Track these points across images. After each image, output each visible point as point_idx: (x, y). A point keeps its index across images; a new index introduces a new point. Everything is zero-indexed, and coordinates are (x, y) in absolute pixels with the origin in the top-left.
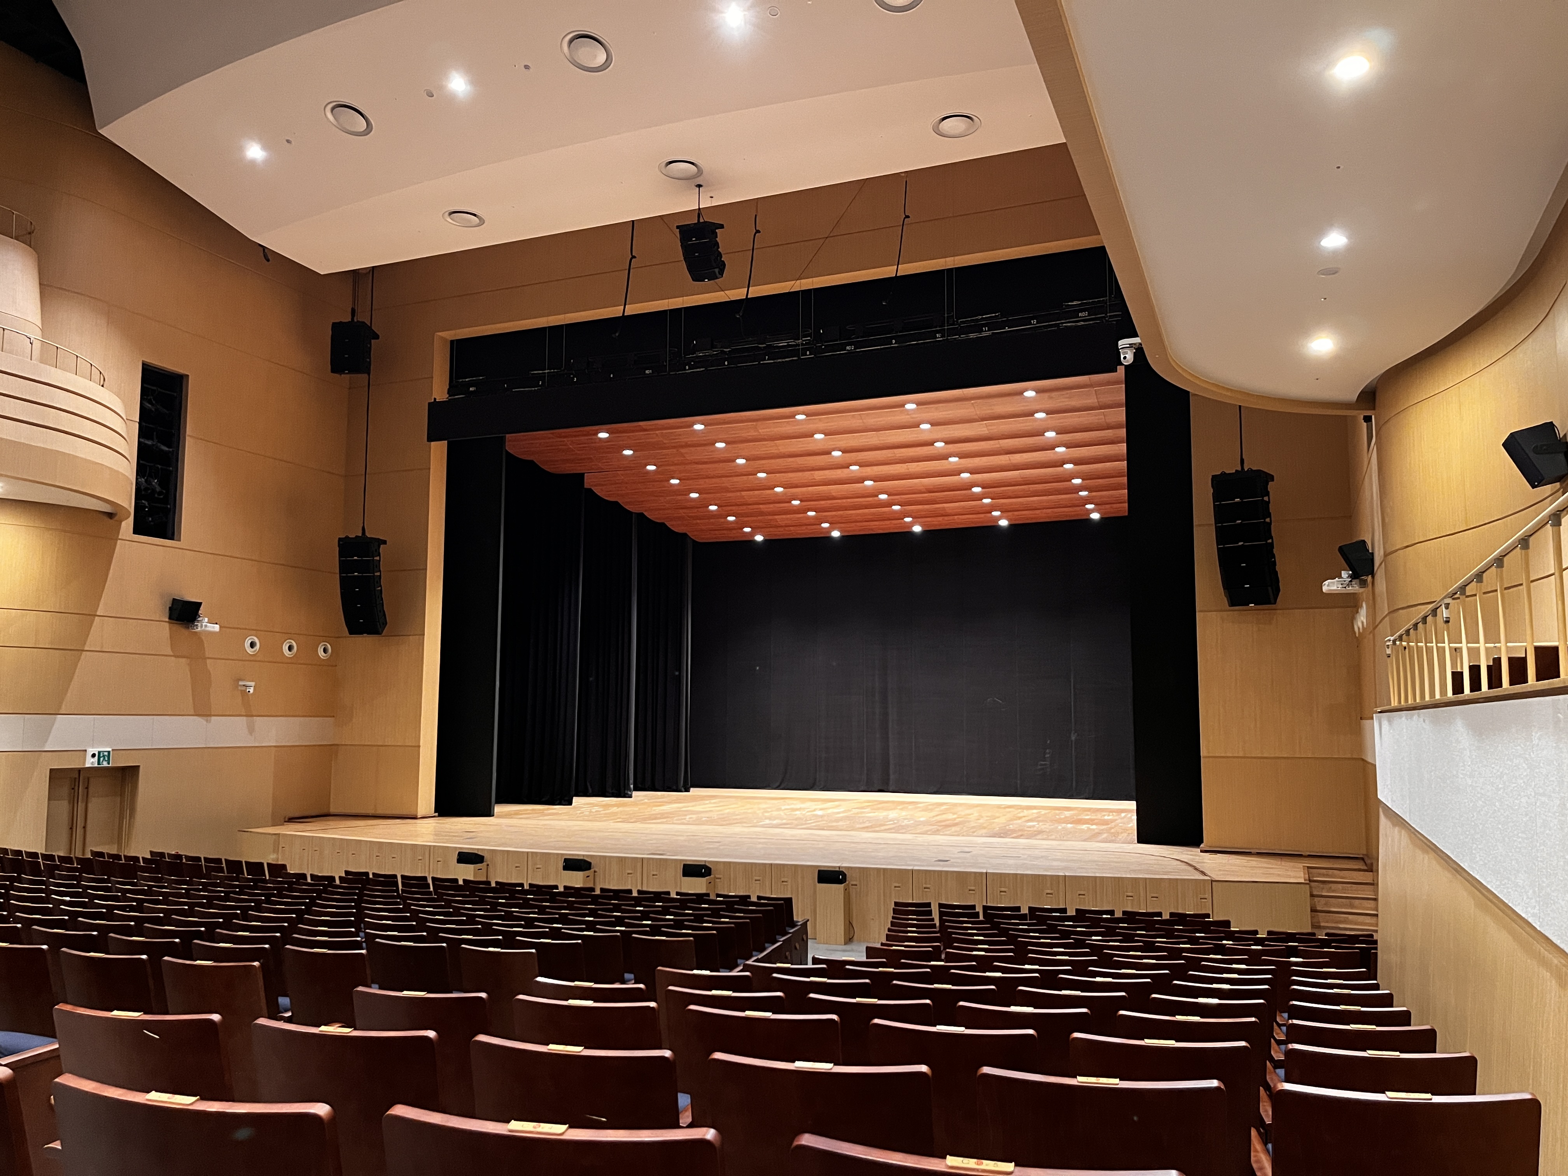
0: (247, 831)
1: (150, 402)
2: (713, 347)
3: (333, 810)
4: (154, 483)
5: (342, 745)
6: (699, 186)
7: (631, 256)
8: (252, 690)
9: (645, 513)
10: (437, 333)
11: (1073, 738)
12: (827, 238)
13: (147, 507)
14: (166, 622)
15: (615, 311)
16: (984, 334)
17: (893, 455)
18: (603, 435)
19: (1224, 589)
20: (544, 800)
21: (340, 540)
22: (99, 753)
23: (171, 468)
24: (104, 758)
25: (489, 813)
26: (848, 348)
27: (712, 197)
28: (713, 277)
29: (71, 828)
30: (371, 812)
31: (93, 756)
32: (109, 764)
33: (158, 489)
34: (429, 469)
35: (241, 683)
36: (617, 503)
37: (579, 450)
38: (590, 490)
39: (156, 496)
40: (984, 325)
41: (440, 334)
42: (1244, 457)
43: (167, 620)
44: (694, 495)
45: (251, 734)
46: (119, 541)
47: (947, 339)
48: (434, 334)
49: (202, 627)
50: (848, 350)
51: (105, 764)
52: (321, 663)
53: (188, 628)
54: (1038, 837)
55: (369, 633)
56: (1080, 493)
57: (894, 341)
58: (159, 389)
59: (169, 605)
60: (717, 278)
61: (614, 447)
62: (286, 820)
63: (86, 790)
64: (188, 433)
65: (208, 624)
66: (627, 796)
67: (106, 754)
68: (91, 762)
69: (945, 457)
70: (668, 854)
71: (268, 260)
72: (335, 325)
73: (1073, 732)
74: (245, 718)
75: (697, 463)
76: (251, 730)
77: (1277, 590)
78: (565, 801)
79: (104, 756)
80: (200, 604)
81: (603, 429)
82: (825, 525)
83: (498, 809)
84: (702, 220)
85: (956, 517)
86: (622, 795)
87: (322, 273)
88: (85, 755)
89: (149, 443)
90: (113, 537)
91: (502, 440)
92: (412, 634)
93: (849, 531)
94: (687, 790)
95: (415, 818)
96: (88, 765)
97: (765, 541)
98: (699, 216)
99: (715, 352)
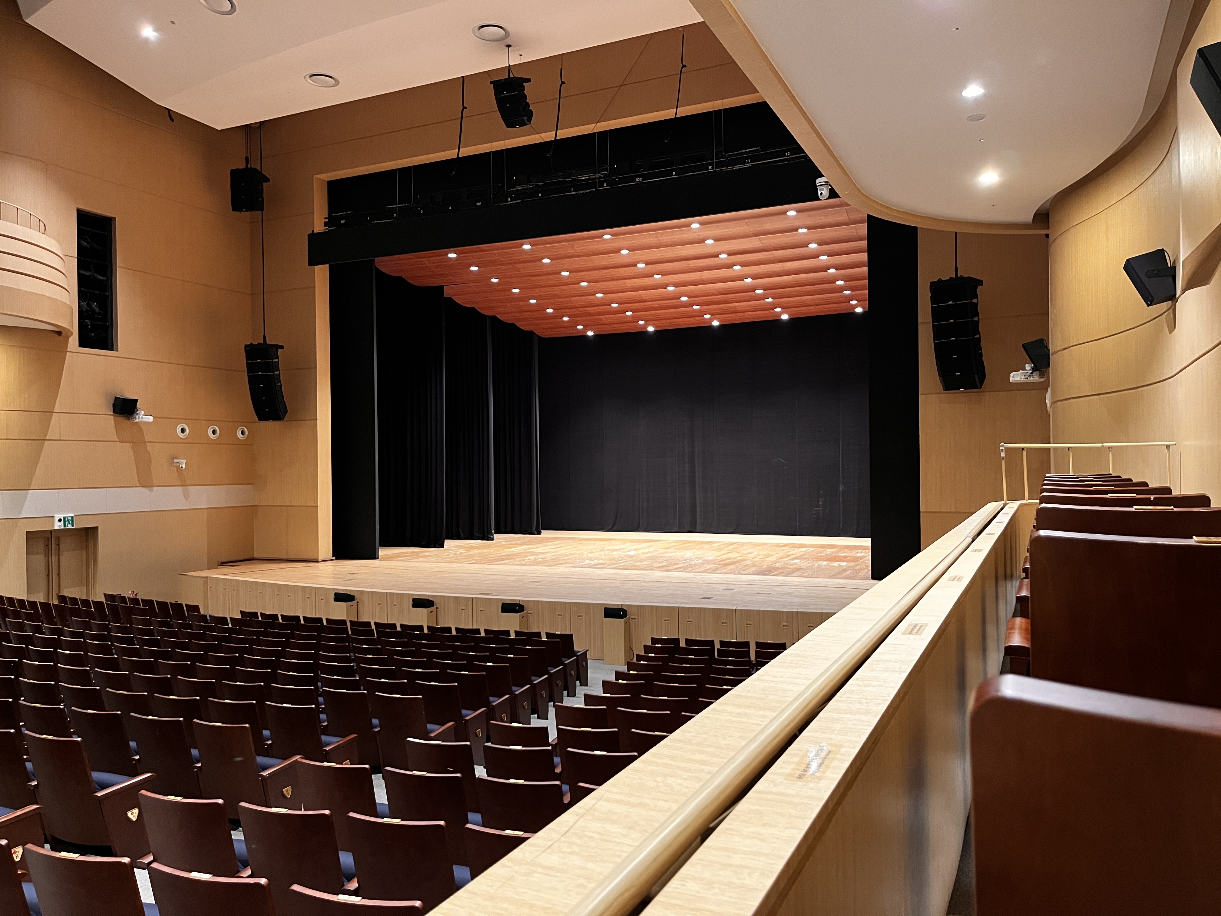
0: (184, 575)
1: (86, 241)
2: (529, 182)
3: (256, 556)
4: (93, 306)
5: (261, 506)
6: (509, 46)
7: (462, 107)
8: (184, 466)
9: (498, 316)
10: (316, 176)
11: (841, 489)
12: (621, 86)
13: (89, 325)
14: (110, 415)
15: (451, 154)
16: (747, 166)
17: (688, 265)
18: (452, 255)
19: (939, 376)
20: (422, 544)
21: (246, 346)
22: (64, 518)
23: (107, 293)
24: (69, 522)
25: (374, 556)
26: (637, 180)
27: (521, 55)
28: (523, 124)
29: (48, 576)
30: (284, 557)
31: (60, 520)
32: (73, 526)
33: (97, 310)
34: (315, 287)
35: (175, 461)
36: (473, 308)
37: (436, 268)
38: (450, 300)
39: (96, 316)
40: (747, 158)
41: (318, 176)
42: (958, 266)
43: (112, 414)
44: (533, 301)
45: (186, 499)
46: (68, 353)
47: (715, 171)
48: (313, 177)
49: (139, 417)
50: (637, 182)
51: (70, 526)
52: (240, 443)
53: (129, 420)
54: (793, 575)
55: (274, 419)
56: (845, 292)
57: (674, 173)
58: (93, 230)
59: (112, 402)
60: (526, 125)
61: (461, 265)
62: (219, 564)
63: (58, 546)
64: (118, 265)
65: (144, 417)
66: (490, 539)
67: (70, 518)
68: (58, 526)
69: (731, 266)
70: (494, 594)
71: (173, 120)
72: (232, 171)
73: (841, 484)
74: (180, 488)
75: (530, 276)
76: (186, 496)
77: (983, 377)
78: (438, 544)
79: (68, 520)
80: (136, 401)
81: (451, 251)
82: (642, 322)
83: (382, 552)
84: (511, 76)
85: (746, 313)
86: (486, 538)
87: (219, 129)
88: (53, 521)
89: (87, 274)
90: (63, 350)
91: (373, 262)
92: (308, 419)
93: (660, 327)
94: (539, 533)
95: (317, 561)
96: (56, 527)
97: (595, 336)
98: (509, 72)
99: (531, 185)
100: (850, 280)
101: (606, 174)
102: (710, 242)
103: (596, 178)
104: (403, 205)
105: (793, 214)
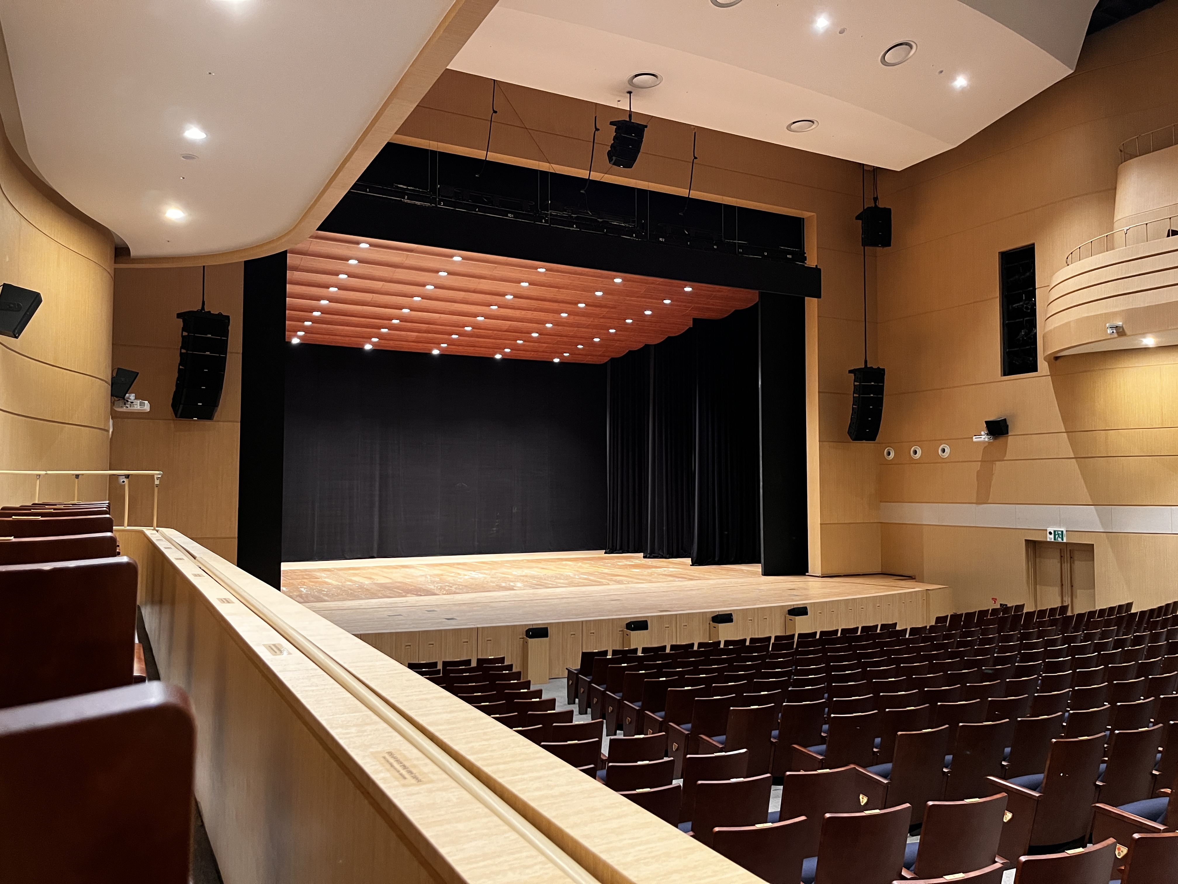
2: (563, 210)
11: (514, 511)
40: (739, 247)
73: (514, 507)
98: (630, 116)
99: (565, 214)
100: (607, 339)
101: (634, 225)
102: (599, 294)
103: (625, 227)
104: (417, 189)
105: (688, 289)
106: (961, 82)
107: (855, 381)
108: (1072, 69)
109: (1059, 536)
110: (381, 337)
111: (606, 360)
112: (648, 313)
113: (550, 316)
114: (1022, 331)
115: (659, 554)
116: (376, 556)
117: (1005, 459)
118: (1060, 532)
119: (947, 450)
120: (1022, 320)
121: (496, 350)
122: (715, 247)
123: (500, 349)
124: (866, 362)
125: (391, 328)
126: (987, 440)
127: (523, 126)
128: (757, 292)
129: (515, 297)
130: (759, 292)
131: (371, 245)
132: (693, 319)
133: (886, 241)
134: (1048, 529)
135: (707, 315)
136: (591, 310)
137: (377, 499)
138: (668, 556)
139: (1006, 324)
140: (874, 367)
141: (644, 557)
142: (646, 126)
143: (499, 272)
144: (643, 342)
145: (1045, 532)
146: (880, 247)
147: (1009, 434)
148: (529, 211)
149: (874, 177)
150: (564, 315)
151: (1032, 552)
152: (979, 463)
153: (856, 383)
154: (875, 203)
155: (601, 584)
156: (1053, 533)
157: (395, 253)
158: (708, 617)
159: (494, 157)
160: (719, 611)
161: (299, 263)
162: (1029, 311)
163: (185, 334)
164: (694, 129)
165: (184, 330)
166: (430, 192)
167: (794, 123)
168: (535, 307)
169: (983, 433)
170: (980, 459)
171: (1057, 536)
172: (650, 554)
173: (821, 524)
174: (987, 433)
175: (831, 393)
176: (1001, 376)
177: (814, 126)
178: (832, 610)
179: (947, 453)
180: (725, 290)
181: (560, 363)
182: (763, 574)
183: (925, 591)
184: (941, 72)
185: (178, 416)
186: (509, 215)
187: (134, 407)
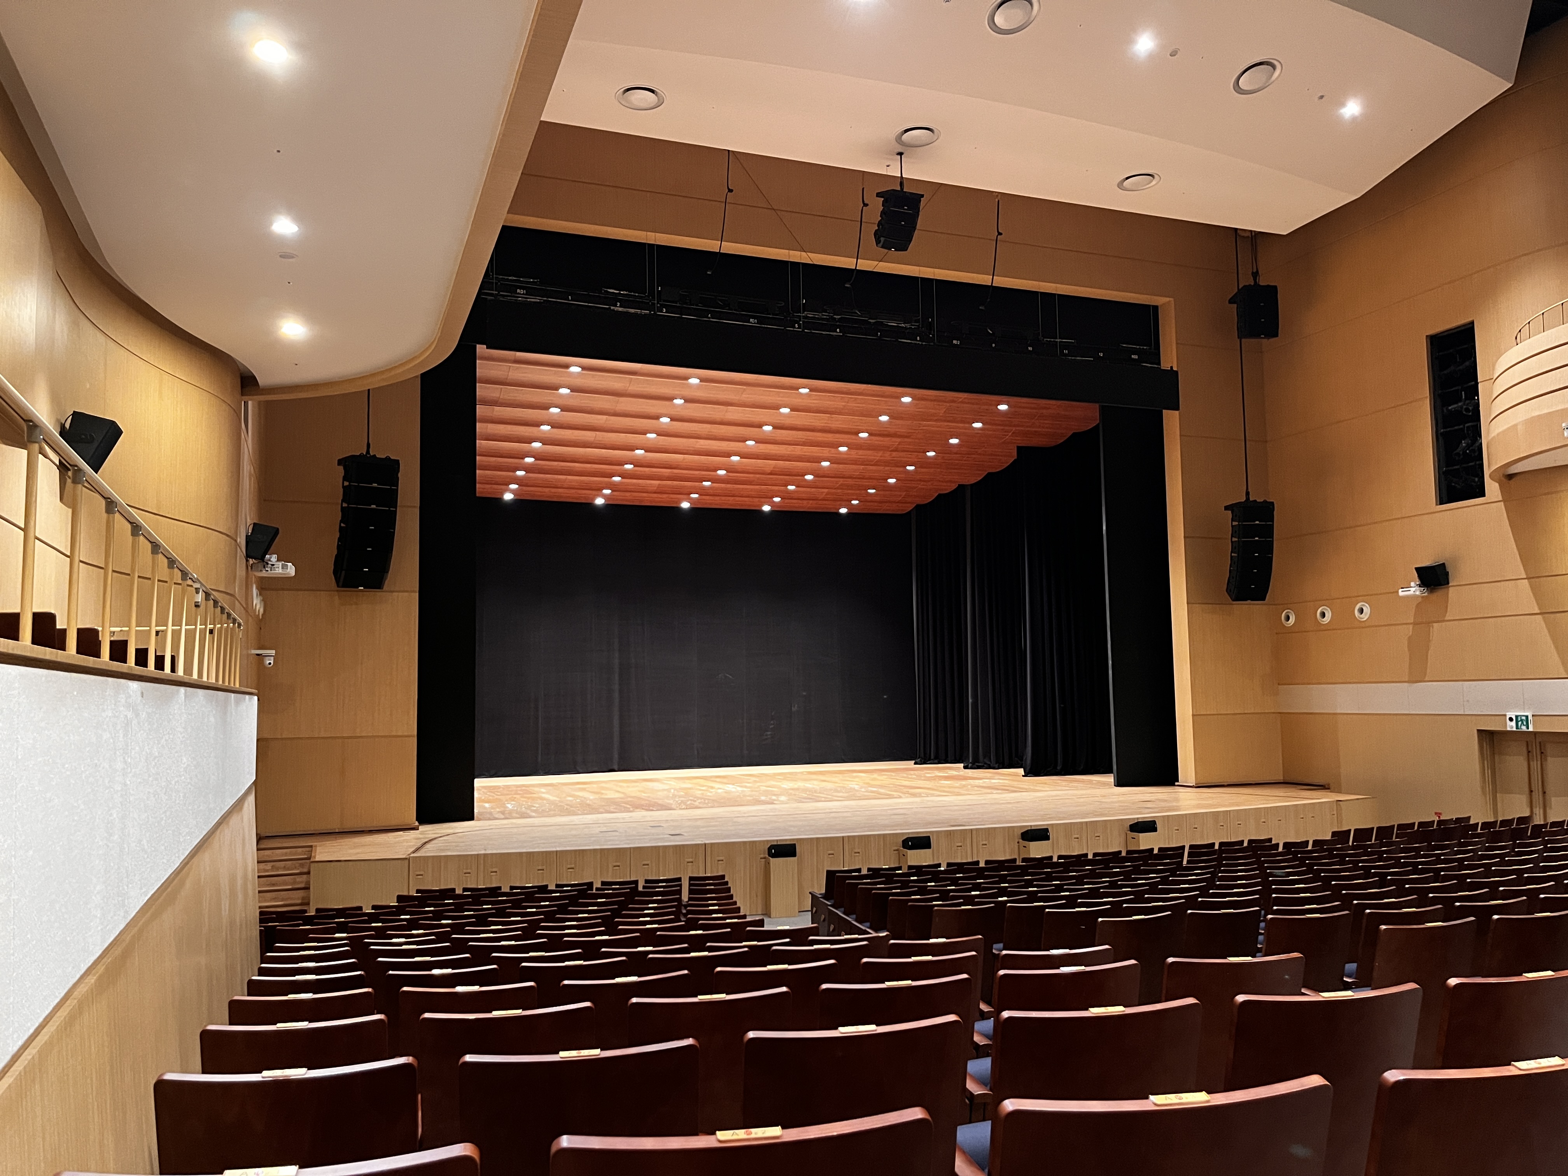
11: (794, 709)
14: (242, 558)
26: (954, 342)
40: (1064, 348)
73: (794, 704)
77: (1267, 590)
98: (901, 184)
99: (825, 315)
100: (905, 479)
101: (918, 326)
102: (884, 418)
103: (906, 328)
104: (632, 294)
105: (1003, 407)
106: (1352, 109)
107: (1233, 520)
108: (1508, 80)
109: (1522, 723)
110: (613, 487)
111: (910, 507)
112: (954, 441)
113: (826, 451)
114: (1463, 442)
115: (986, 763)
116: (616, 769)
117: (1447, 618)
118: (1524, 718)
119: (1367, 610)
120: (1461, 426)
121: (763, 500)
122: (1030, 349)
123: (768, 498)
124: (1248, 494)
125: (623, 475)
126: (1418, 593)
127: (771, 207)
128: (1097, 405)
129: (775, 427)
130: (1100, 406)
131: (583, 368)
132: (1018, 447)
133: (1272, 331)
134: (1507, 713)
135: (1035, 442)
136: (877, 440)
137: (616, 695)
138: (997, 766)
139: (1441, 433)
140: (1258, 501)
141: (965, 767)
142: (922, 196)
143: (750, 396)
144: (955, 482)
145: (1504, 717)
146: (1262, 338)
147: (1450, 584)
148: (777, 315)
149: (1252, 245)
150: (843, 449)
151: (1488, 746)
152: (1411, 627)
153: (1234, 523)
154: (1255, 280)
155: (891, 797)
156: (1514, 719)
157: (615, 377)
158: (1016, 833)
159: (730, 248)
160: (1031, 826)
161: (498, 396)
162: (1470, 414)
163: (346, 483)
164: (997, 196)
165: (345, 479)
166: (648, 296)
167: (1127, 178)
168: (804, 440)
169: (1412, 584)
170: (1412, 621)
171: (1520, 723)
172: (973, 763)
173: (1193, 715)
174: (1419, 585)
175: (1202, 538)
176: (1437, 505)
177: (1154, 183)
178: (1194, 826)
179: (1366, 614)
180: (1052, 406)
181: (848, 514)
182: (1116, 784)
183: (1335, 803)
184: (1322, 97)
185: (341, 584)
186: (751, 320)
187: (275, 570)
